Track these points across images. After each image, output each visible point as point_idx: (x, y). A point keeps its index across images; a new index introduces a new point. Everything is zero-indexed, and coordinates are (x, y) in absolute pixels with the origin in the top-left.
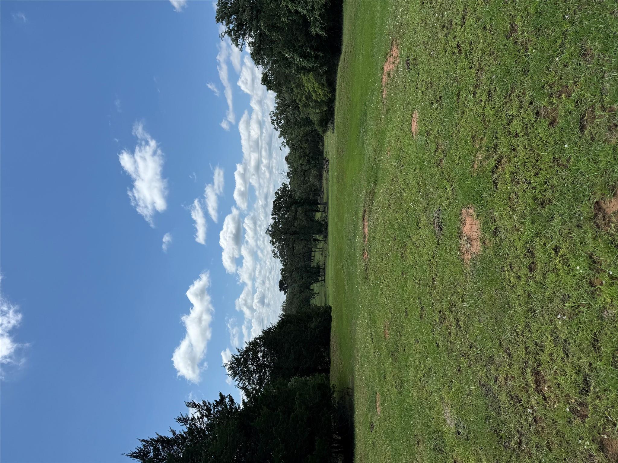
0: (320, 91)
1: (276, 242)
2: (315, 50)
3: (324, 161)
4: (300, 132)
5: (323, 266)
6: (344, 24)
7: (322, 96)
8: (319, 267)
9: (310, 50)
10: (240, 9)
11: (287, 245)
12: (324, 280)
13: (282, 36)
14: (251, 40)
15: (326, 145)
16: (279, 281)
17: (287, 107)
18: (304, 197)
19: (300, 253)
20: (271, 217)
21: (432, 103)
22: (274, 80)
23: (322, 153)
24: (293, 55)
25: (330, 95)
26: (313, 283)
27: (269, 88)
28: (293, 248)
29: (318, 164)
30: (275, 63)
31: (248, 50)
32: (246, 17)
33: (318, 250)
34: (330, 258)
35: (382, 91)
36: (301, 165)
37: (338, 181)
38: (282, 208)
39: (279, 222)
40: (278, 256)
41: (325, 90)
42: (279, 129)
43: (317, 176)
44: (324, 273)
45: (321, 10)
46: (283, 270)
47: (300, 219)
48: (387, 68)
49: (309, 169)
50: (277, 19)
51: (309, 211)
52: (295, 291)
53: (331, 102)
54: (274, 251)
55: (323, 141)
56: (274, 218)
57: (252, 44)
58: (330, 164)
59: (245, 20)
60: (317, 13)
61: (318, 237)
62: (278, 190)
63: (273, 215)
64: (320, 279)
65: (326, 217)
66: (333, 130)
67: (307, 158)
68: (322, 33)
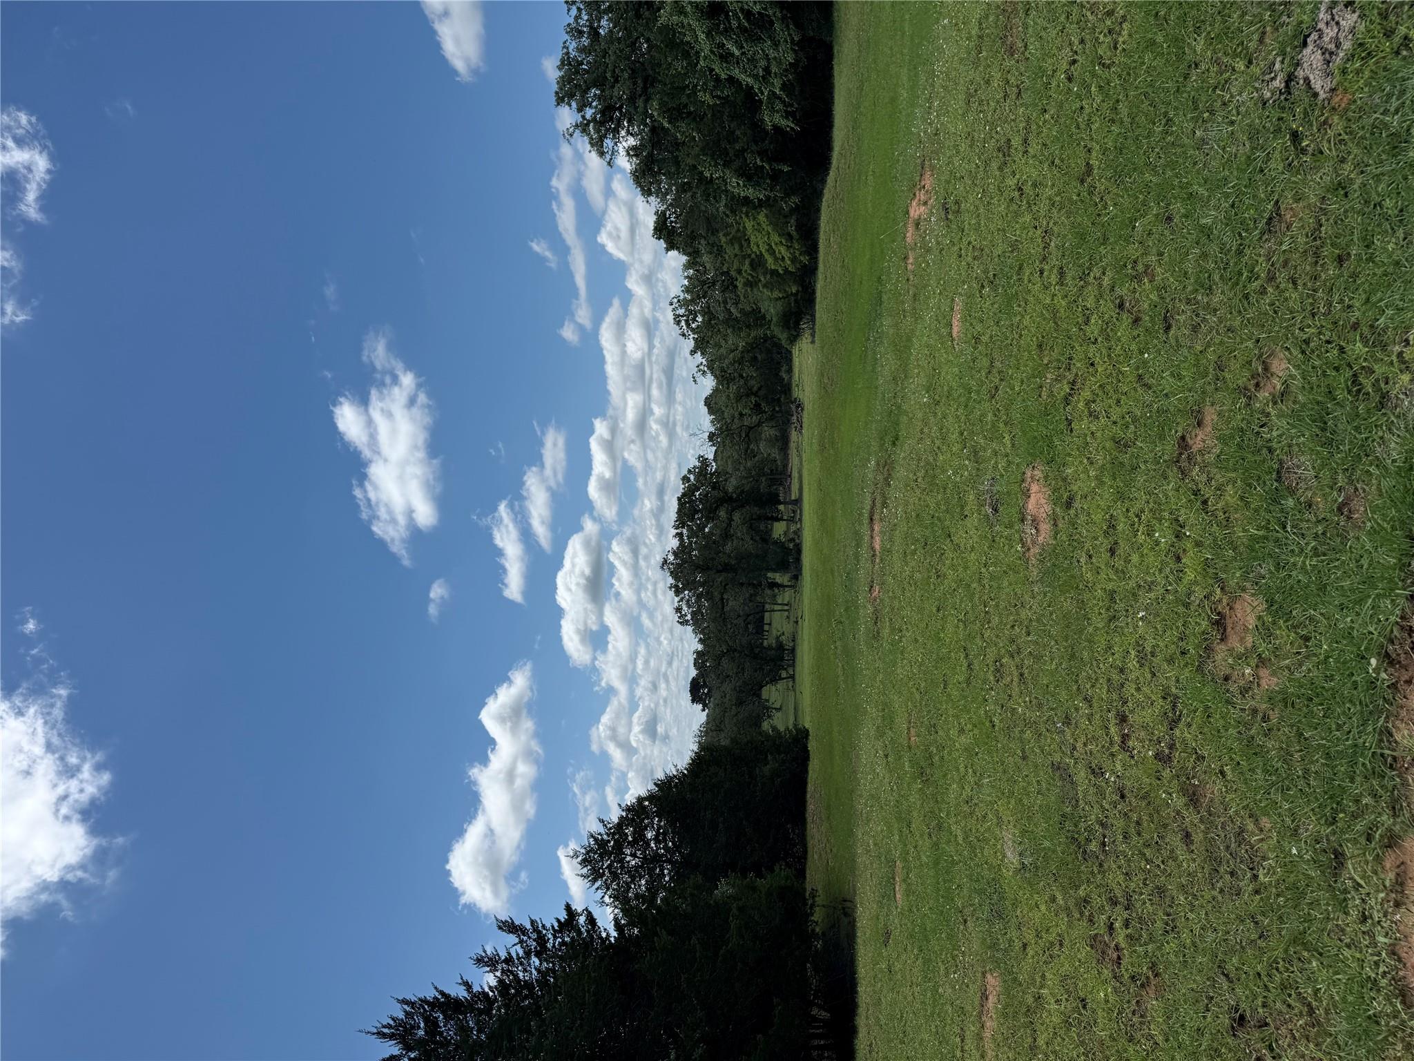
0: (783, 249)
1: (684, 589)
2: (770, 161)
3: (793, 407)
4: (738, 341)
5: (791, 644)
6: (836, 104)
7: (789, 262)
8: (780, 647)
9: (762, 160)
10: (608, 75)
11: (709, 596)
12: (793, 677)
13: (699, 131)
14: (632, 141)
15: (796, 370)
16: (690, 679)
17: (709, 287)
18: (747, 488)
19: (739, 616)
20: (674, 532)
21: (983, 287)
22: (681, 227)
23: (787, 389)
24: (723, 172)
25: (805, 259)
26: (767, 683)
27: (671, 246)
28: (723, 603)
29: (777, 412)
30: (685, 191)
31: (625, 163)
32: (621, 92)
33: (779, 607)
34: (806, 624)
35: (906, 258)
36: (741, 415)
37: (822, 448)
38: (697, 512)
39: (691, 543)
40: (687, 621)
41: (795, 249)
42: (692, 336)
43: (777, 440)
44: (794, 660)
45: (786, 76)
46: (699, 654)
47: (737, 538)
48: (915, 211)
49: (759, 424)
50: (689, 96)
51: (759, 518)
52: (726, 700)
53: (806, 275)
54: (678, 610)
55: (791, 360)
56: (680, 535)
57: (633, 152)
58: (805, 412)
59: (620, 98)
60: (777, 83)
61: (778, 578)
62: (689, 471)
63: (676, 529)
64: (784, 674)
65: (798, 533)
66: (813, 335)
67: (753, 399)
68: (787, 124)
